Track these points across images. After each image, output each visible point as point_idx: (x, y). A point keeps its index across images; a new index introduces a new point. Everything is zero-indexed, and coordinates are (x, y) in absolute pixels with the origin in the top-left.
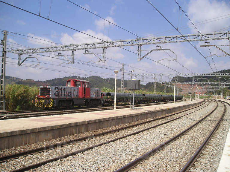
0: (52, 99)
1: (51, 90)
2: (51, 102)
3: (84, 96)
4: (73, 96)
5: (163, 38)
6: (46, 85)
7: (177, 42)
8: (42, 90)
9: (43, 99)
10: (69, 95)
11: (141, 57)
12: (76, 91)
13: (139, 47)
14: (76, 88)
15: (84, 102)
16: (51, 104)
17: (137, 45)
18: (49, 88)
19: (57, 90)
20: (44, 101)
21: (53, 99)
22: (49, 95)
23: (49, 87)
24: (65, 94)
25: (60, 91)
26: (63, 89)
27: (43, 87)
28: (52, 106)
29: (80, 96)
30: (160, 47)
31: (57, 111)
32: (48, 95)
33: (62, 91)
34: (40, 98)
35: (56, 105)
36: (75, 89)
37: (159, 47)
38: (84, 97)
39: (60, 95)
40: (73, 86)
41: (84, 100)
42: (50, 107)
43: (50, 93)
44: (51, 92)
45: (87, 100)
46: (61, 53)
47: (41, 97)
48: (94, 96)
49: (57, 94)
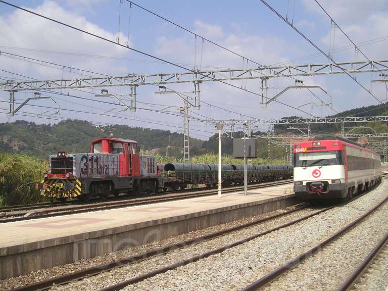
0: (79, 179)
1: (76, 163)
2: (77, 186)
3: (129, 173)
4: (111, 173)
5: (307, 66)
6: (63, 152)
7: (331, 73)
8: (55, 162)
9: (60, 180)
10: (105, 170)
11: (268, 100)
12: (115, 163)
13: (264, 81)
14: (115, 156)
15: (131, 184)
16: (78, 190)
17: (261, 78)
18: (72, 158)
19: (85, 160)
20: (62, 185)
21: (81, 180)
22: (72, 171)
23: (71, 155)
24: (98, 169)
25: (90, 163)
26: (94, 159)
27: (56, 156)
28: (79, 194)
29: (123, 173)
30: (302, 82)
31: (88, 205)
32: (71, 173)
33: (92, 162)
34: (52, 178)
35: (86, 193)
36: (113, 158)
37: (299, 81)
38: (130, 175)
39: (90, 171)
40: (108, 153)
41: (131, 180)
42: (75, 195)
43: (74, 168)
44: (76, 167)
45: (136, 181)
46: (107, 91)
47: (55, 176)
48: (145, 172)
49: (85, 169)
